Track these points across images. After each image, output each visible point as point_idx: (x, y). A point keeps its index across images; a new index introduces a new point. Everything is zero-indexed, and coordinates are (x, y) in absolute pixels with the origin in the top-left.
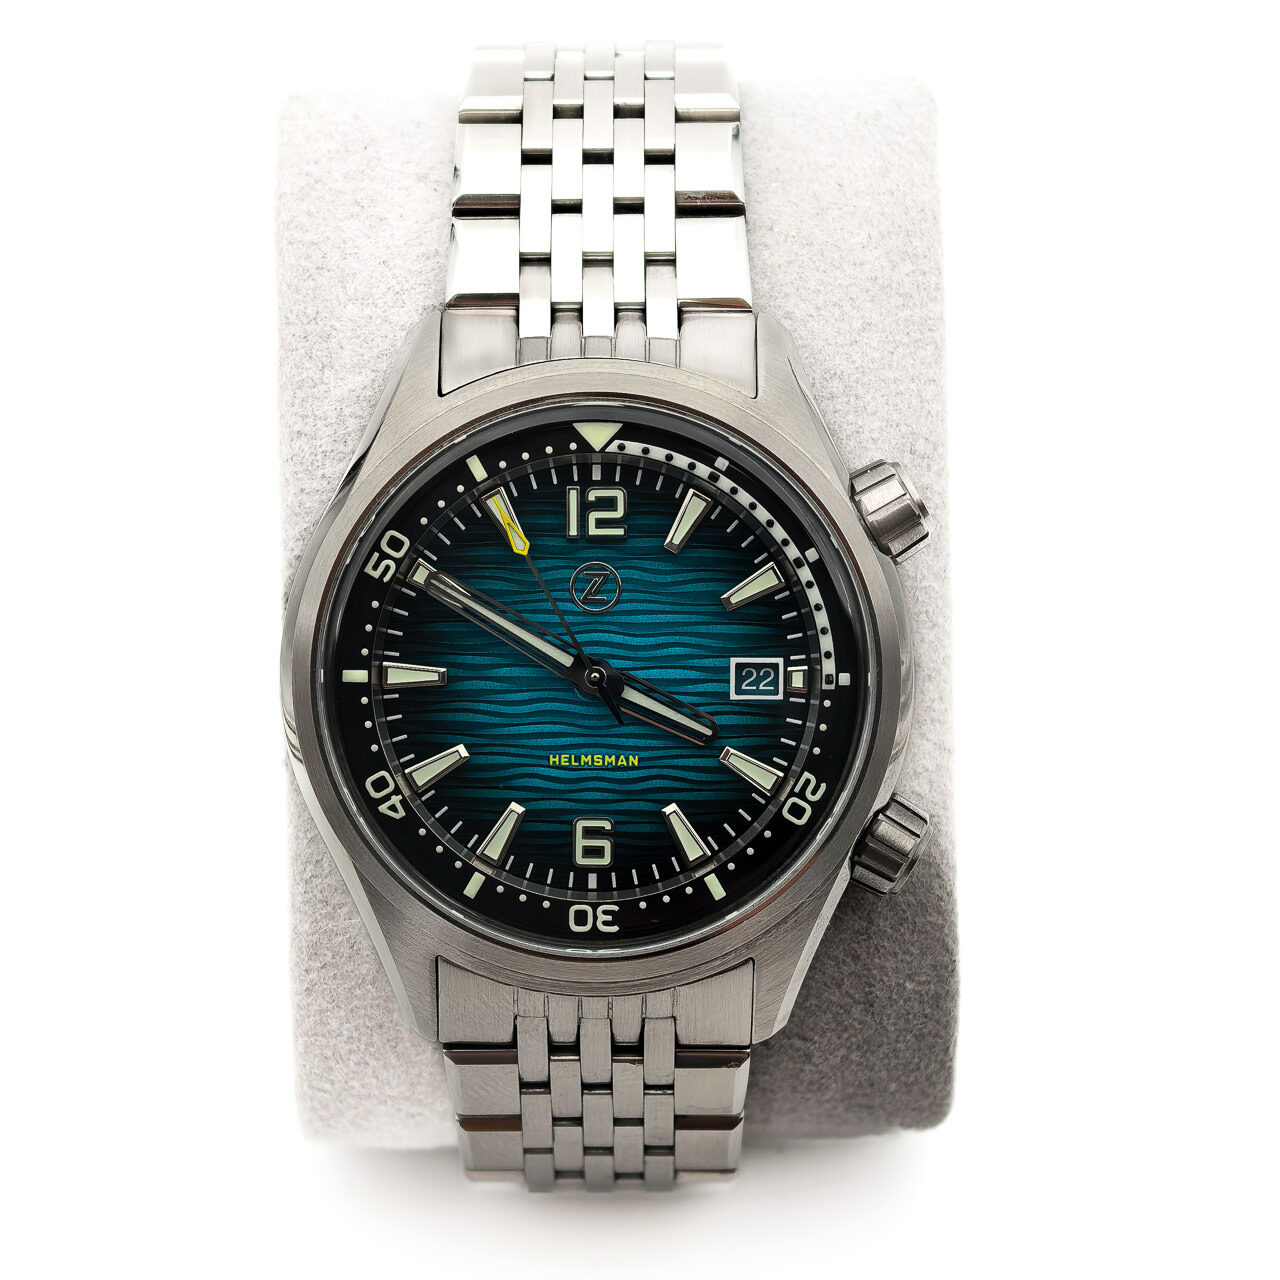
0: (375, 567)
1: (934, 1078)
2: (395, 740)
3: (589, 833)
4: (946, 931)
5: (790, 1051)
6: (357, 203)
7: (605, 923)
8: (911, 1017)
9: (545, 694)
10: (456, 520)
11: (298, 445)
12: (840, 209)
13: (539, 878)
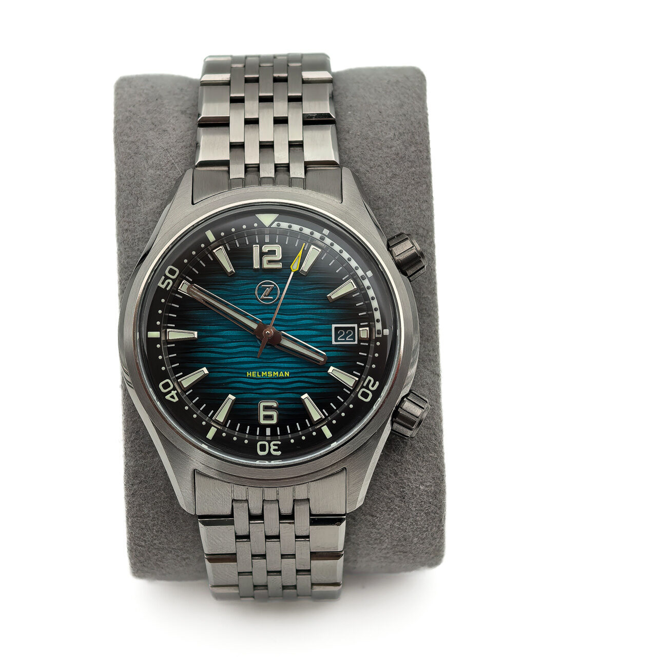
0: (163, 283)
1: (435, 536)
2: (173, 366)
3: (266, 408)
4: (438, 460)
5: (365, 522)
6: (153, 124)
7: (275, 450)
8: (423, 503)
9: (244, 344)
10: (201, 262)
11: (126, 235)
12: (380, 122)
13: (242, 430)
